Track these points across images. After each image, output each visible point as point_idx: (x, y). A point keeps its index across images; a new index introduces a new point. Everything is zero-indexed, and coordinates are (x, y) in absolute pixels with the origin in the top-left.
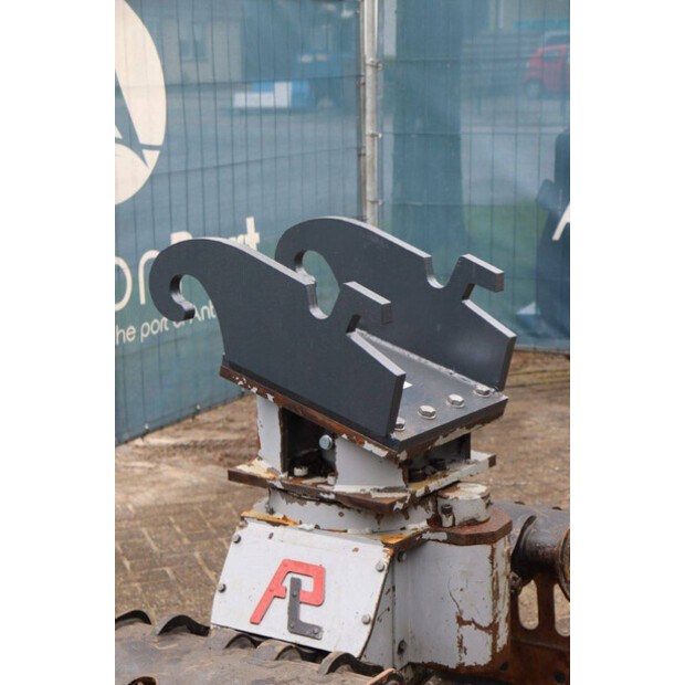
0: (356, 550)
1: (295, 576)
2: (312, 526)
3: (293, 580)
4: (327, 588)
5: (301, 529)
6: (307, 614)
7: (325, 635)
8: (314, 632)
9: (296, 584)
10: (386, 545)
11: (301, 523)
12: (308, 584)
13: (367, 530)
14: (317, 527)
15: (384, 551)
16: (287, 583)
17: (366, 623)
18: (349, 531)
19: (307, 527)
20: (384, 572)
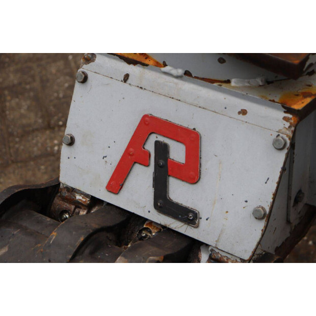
0: (244, 112)
1: (161, 139)
2: (180, 72)
3: (157, 143)
4: (203, 161)
5: (165, 73)
6: (178, 191)
7: (203, 223)
8: (189, 216)
9: (162, 150)
10: (288, 110)
11: (165, 65)
12: (178, 152)
13: (259, 81)
14: (187, 73)
15: (285, 118)
16: (150, 147)
17: (259, 218)
18: (233, 84)
19: (175, 72)
20: (285, 151)
